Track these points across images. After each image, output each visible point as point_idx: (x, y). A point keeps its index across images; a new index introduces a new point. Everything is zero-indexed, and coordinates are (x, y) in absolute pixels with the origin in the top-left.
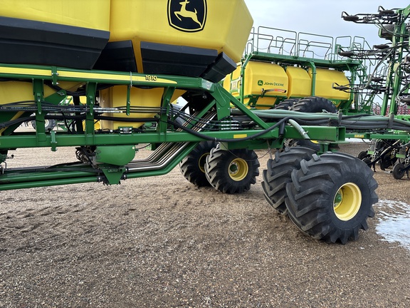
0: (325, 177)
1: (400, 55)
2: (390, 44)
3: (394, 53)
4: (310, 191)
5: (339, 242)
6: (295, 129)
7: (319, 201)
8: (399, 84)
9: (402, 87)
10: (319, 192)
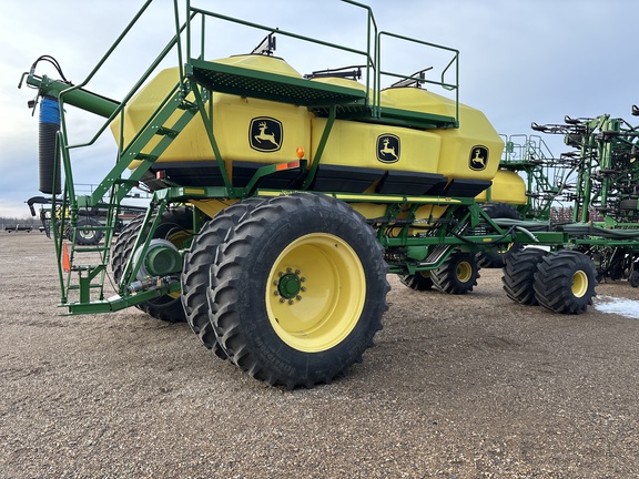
0: (566, 266)
1: (589, 164)
2: (579, 153)
3: (583, 163)
4: (556, 275)
5: (575, 313)
6: (525, 233)
7: (563, 282)
8: (590, 192)
9: (592, 195)
10: (563, 276)
